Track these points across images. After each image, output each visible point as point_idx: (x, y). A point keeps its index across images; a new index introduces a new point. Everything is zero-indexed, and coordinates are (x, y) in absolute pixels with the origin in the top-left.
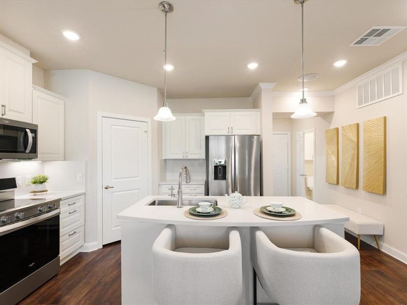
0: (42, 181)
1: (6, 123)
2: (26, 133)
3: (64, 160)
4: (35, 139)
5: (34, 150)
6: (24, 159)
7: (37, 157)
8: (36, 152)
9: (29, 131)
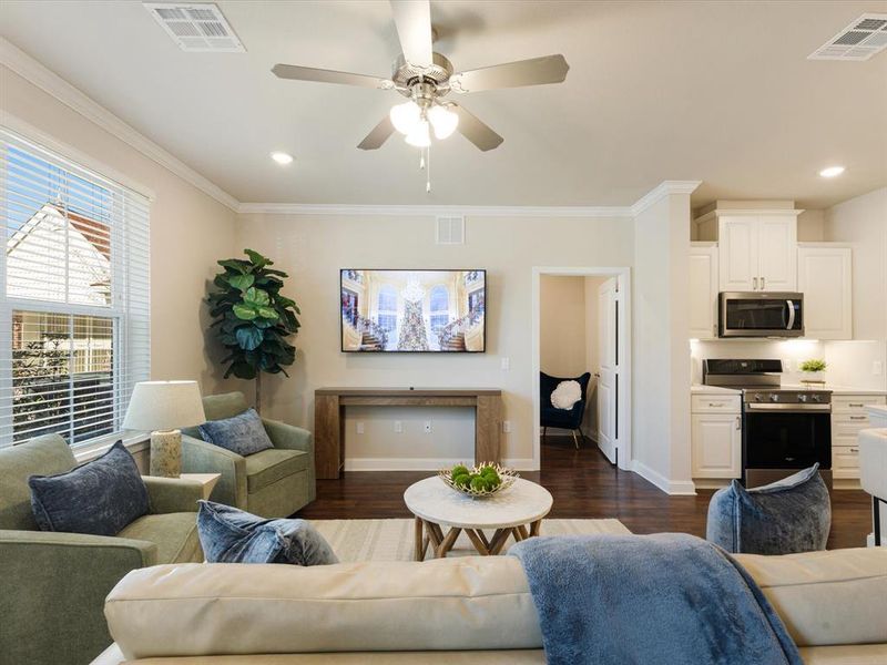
0: (817, 368)
1: (764, 297)
2: (787, 305)
3: (853, 339)
4: (799, 313)
5: (798, 325)
6: (789, 337)
7: (803, 335)
8: (800, 329)
9: (789, 302)
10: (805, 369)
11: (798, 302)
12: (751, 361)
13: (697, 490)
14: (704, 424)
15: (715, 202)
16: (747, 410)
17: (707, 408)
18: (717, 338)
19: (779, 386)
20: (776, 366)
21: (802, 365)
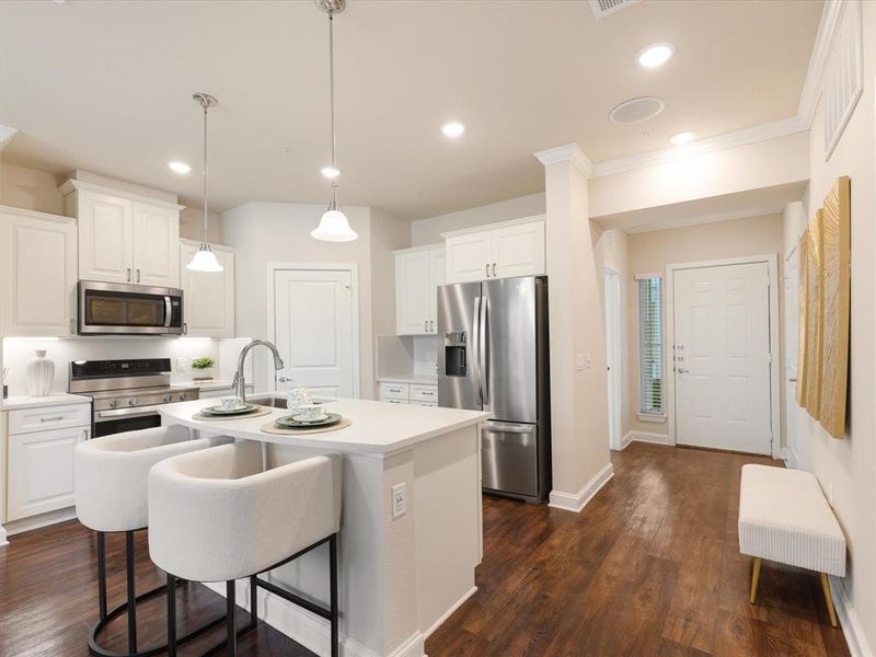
0: (205, 365)
2: (164, 301)
3: (235, 337)
4: (177, 310)
5: (177, 322)
7: (185, 333)
8: (179, 326)
9: (167, 299)
10: (195, 366)
11: (177, 299)
12: (134, 361)
13: (8, 538)
14: (31, 447)
15: (75, 171)
16: (97, 420)
17: (37, 425)
18: (75, 335)
19: (169, 386)
20: (165, 365)
21: (192, 363)
